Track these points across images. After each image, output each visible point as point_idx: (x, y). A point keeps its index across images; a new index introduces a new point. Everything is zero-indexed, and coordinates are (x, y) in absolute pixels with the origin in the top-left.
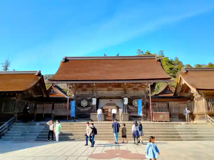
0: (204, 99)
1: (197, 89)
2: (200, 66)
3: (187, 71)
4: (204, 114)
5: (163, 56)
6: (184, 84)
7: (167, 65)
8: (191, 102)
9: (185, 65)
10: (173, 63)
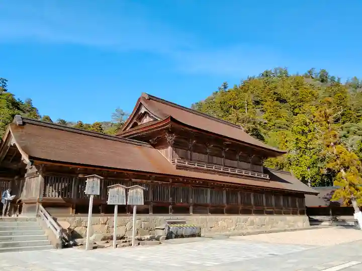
0: (40, 176)
1: (30, 158)
2: (64, 122)
3: (24, 123)
4: (35, 203)
5: (5, 90)
6: (12, 145)
7: (8, 107)
8: (21, 180)
9: (42, 117)
10: (21, 107)
